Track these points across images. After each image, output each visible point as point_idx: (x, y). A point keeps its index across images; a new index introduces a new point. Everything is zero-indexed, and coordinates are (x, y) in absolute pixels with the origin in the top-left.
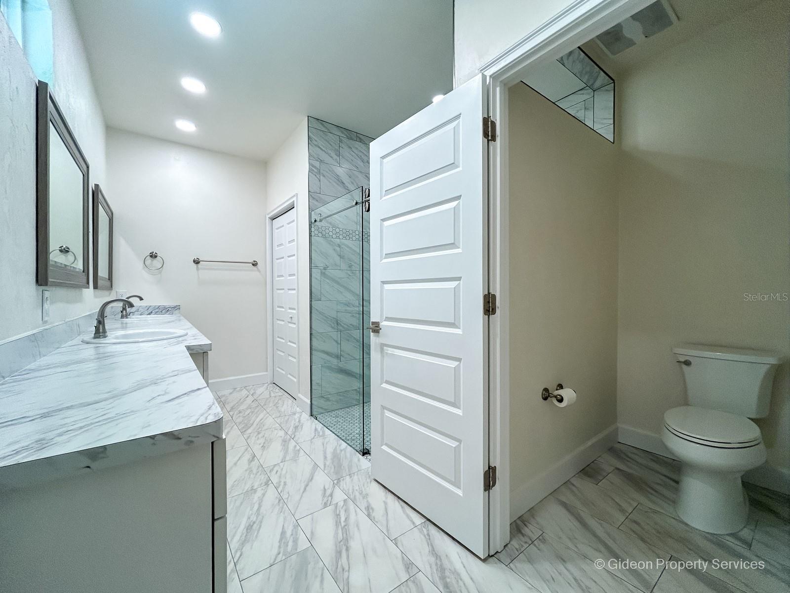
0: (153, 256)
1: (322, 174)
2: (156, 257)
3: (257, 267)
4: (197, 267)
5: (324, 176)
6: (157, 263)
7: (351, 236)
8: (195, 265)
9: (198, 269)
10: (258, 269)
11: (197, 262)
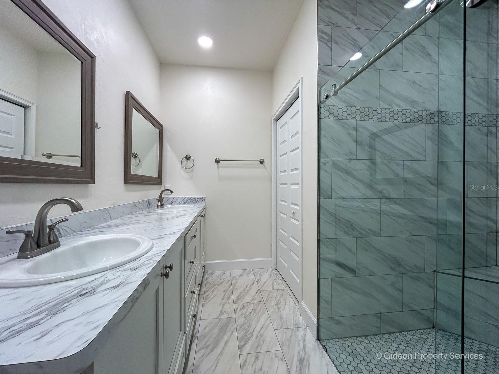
0: (188, 158)
1: (335, 40)
2: (190, 158)
3: (264, 165)
4: (218, 166)
5: (337, 43)
6: (190, 163)
7: (371, 116)
8: (216, 165)
9: (218, 167)
10: (264, 166)
11: (217, 162)
